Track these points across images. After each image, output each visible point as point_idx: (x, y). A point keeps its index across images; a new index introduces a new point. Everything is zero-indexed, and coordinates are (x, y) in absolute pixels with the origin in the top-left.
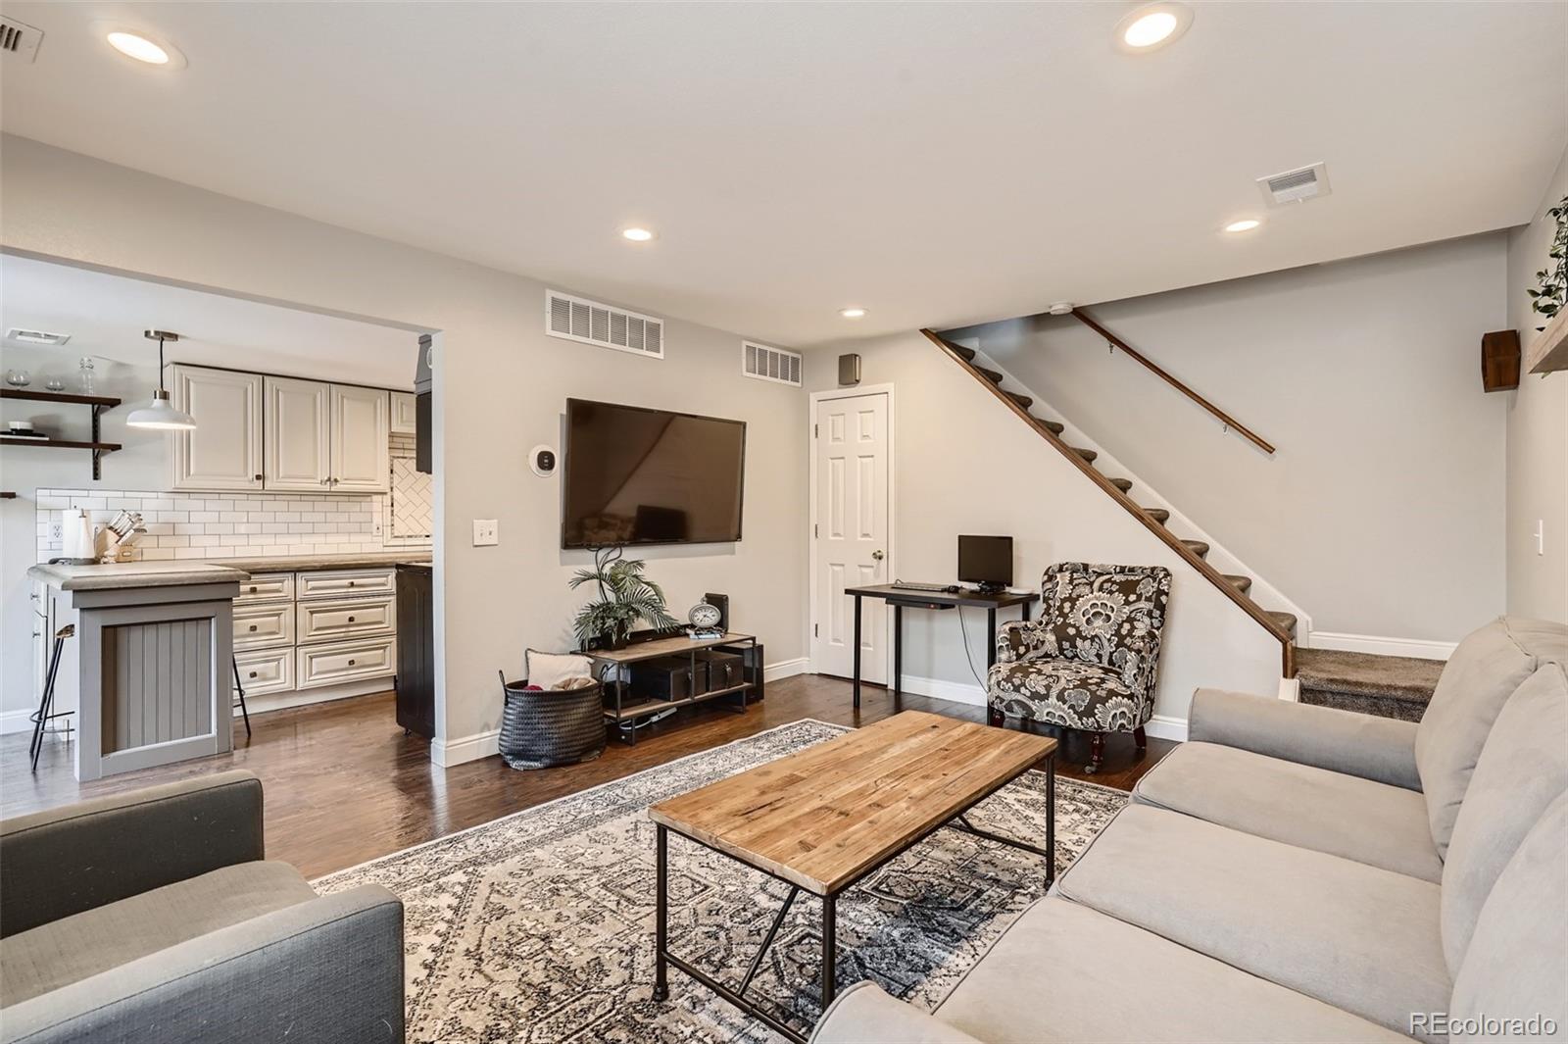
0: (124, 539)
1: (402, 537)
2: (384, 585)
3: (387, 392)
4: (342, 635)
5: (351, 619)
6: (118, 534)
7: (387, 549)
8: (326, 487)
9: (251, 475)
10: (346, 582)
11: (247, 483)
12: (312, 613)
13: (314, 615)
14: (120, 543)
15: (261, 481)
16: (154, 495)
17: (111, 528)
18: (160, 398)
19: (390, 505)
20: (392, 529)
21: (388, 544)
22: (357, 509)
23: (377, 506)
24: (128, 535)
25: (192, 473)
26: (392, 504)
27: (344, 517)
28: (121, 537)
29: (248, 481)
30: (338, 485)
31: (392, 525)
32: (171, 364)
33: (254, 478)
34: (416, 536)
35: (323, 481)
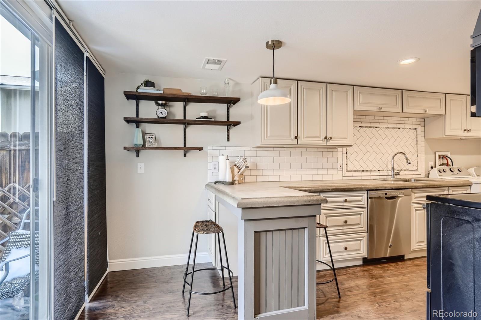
0: (241, 171)
1: (351, 171)
2: (360, 201)
3: (353, 86)
4: (341, 231)
5: (346, 222)
6: (238, 168)
7: (344, 178)
8: (325, 143)
9: (293, 136)
10: (343, 199)
11: (291, 141)
12: (327, 217)
13: (328, 218)
14: (239, 173)
15: (297, 139)
16: (249, 149)
17: (235, 165)
18: (273, 83)
19: (346, 153)
20: (347, 167)
21: (345, 175)
22: (331, 155)
23: (340, 154)
24: (243, 169)
25: (268, 136)
26: (347, 153)
27: (325, 160)
28: (240, 170)
29: (291, 140)
30: (330, 141)
31: (347, 165)
32: (259, 78)
33: (294, 138)
34: (358, 171)
35: (324, 139)
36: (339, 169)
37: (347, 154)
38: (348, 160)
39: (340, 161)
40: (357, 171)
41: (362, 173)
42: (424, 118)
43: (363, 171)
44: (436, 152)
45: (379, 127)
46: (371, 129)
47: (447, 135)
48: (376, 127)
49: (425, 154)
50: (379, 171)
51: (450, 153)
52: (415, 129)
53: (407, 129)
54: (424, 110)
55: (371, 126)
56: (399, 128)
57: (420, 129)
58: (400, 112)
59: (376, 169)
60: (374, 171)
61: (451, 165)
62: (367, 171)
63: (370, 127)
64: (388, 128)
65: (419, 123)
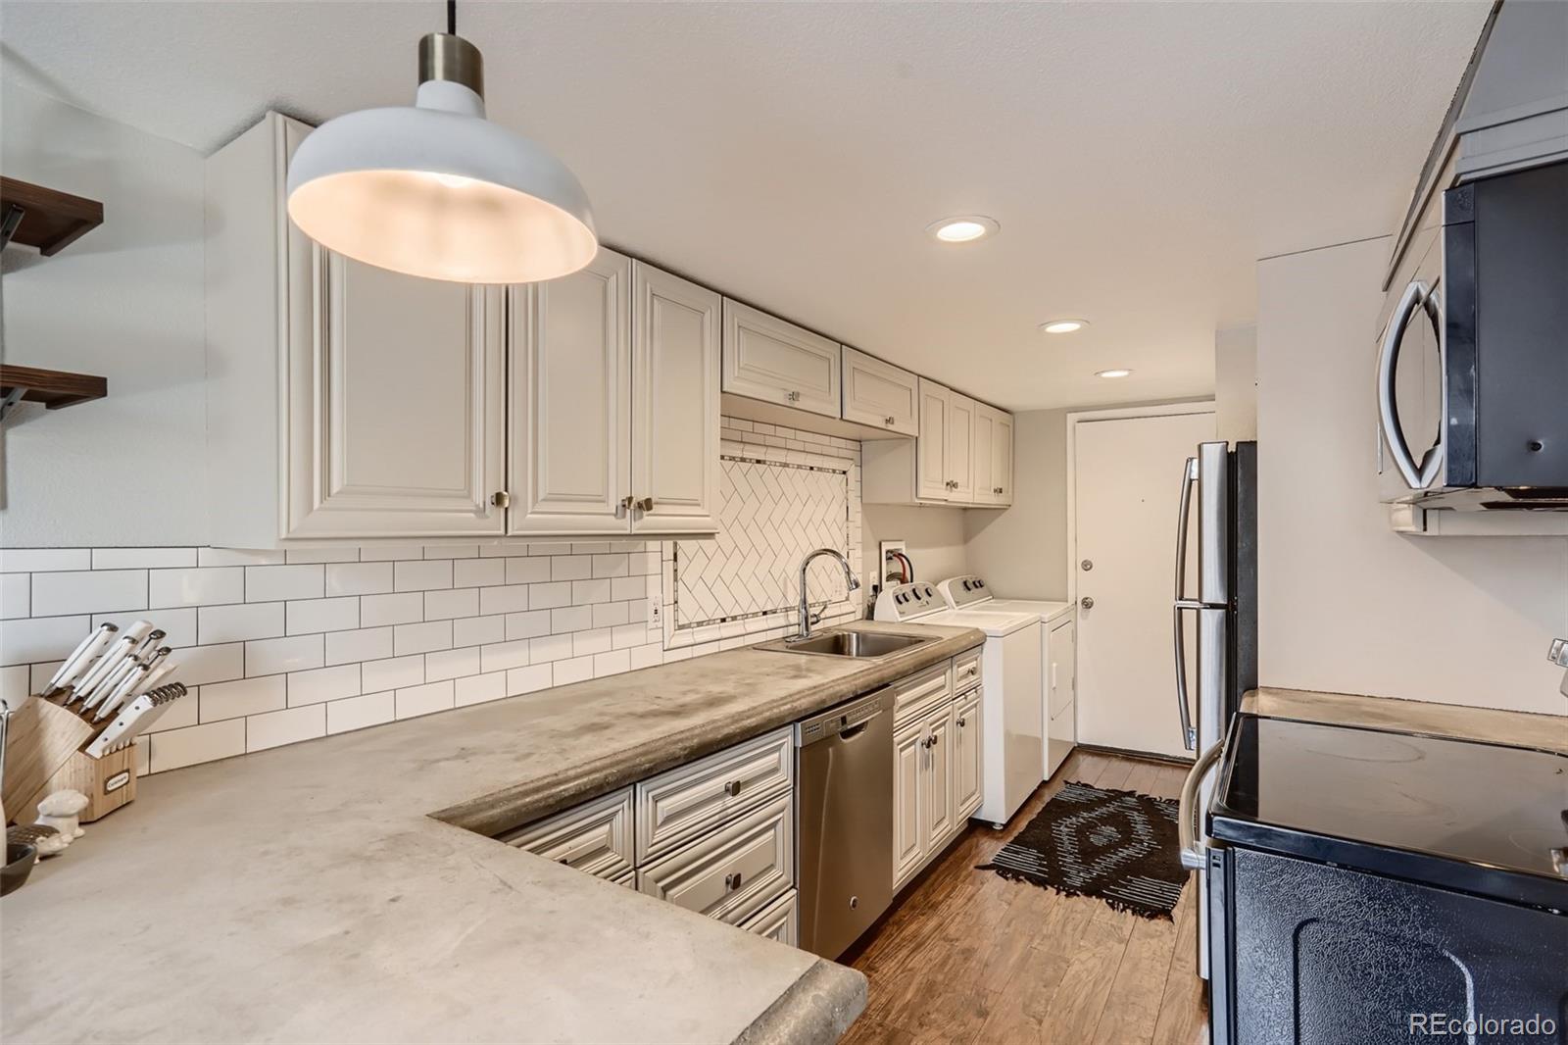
0: (113, 731)
1: (689, 626)
3: (719, 296)
7: (669, 657)
8: (625, 525)
11: (469, 516)
14: (96, 749)
15: (502, 509)
17: (55, 694)
19: (672, 558)
20: (676, 611)
21: (672, 646)
22: (622, 570)
23: (653, 560)
24: (128, 716)
25: (335, 489)
26: (675, 555)
27: (600, 590)
28: (100, 726)
29: (475, 512)
30: (646, 518)
31: (676, 602)
32: (269, 114)
33: (488, 502)
34: (709, 622)
35: (620, 508)
36: (651, 625)
37: (675, 559)
38: (680, 582)
39: (654, 593)
40: (709, 624)
41: (722, 630)
42: (860, 441)
43: (723, 620)
44: (883, 543)
45: (764, 462)
46: (745, 466)
47: (921, 496)
48: (758, 462)
49: (863, 550)
50: (765, 613)
51: (903, 543)
52: (844, 473)
53: (826, 470)
54: (884, 419)
55: (746, 455)
56: (812, 468)
57: (853, 472)
58: (834, 418)
59: (758, 610)
60: (755, 614)
61: (909, 580)
62: (734, 618)
63: (743, 460)
64: (786, 465)
65: (849, 454)
